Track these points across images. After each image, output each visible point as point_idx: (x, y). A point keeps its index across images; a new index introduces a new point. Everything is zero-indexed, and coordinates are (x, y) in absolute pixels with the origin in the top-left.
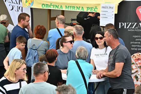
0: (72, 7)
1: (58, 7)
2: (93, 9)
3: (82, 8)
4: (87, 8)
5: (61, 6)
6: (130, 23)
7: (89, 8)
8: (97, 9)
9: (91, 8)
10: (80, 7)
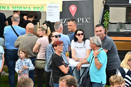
0: (19, 8)
1: (5, 8)
2: (40, 9)
3: (29, 8)
4: (34, 8)
5: (8, 7)
6: (66, 19)
7: (36, 8)
8: (43, 8)
9: (38, 8)
10: (26, 7)
